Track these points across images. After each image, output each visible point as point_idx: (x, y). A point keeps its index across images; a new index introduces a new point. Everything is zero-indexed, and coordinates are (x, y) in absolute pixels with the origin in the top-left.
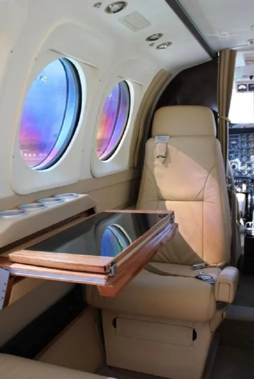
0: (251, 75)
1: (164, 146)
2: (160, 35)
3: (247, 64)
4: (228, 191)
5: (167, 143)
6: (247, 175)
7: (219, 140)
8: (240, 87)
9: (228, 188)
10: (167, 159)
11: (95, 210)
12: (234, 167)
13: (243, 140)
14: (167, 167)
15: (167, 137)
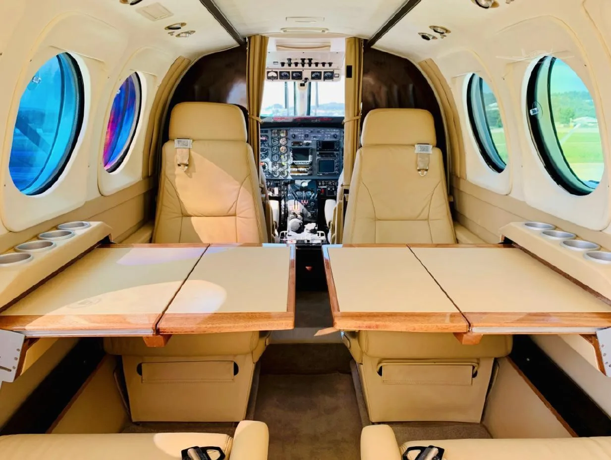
0: (283, 61)
1: (186, 151)
2: (183, 24)
3: (278, 49)
4: (263, 203)
5: (189, 149)
6: (278, 176)
7: (251, 145)
8: (270, 75)
9: (262, 198)
10: (191, 169)
11: (110, 238)
12: (264, 167)
13: (273, 135)
14: (190, 177)
15: (190, 141)
